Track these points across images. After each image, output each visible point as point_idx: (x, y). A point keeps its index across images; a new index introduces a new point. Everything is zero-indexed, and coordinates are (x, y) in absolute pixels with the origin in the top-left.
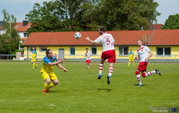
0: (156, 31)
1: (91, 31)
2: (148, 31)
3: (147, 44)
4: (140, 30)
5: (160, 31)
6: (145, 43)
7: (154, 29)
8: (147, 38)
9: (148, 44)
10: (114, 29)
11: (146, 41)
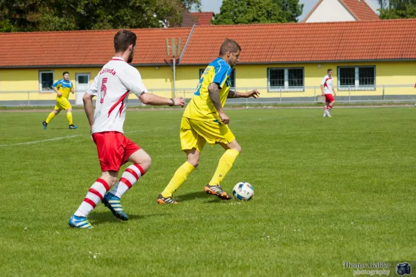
0: (199, 29)
1: (39, 30)
2: (178, 30)
3: (177, 61)
4: (159, 27)
5: (209, 28)
6: (172, 61)
7: (194, 25)
8: (177, 47)
9: (180, 62)
10: (96, 25)
11: (174, 53)
